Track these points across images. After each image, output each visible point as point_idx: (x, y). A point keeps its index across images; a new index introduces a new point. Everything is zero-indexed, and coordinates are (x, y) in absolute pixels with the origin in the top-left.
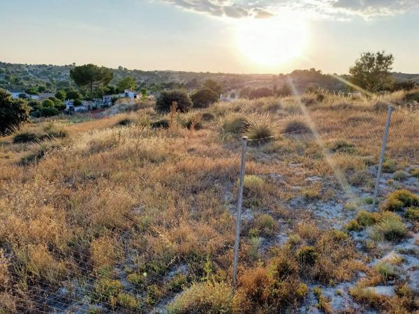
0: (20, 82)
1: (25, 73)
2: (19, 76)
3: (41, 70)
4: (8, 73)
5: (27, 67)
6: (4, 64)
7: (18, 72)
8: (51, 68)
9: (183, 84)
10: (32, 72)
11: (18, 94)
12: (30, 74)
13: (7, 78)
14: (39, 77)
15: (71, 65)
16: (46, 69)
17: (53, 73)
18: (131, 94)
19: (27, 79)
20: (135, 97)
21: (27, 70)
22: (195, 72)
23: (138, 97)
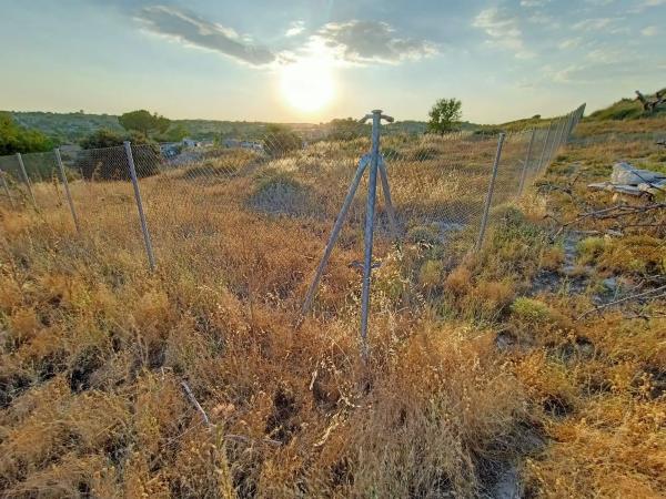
3: (37, 118)
8: (50, 116)
16: (43, 118)
18: (191, 143)
20: (196, 145)
23: (199, 145)
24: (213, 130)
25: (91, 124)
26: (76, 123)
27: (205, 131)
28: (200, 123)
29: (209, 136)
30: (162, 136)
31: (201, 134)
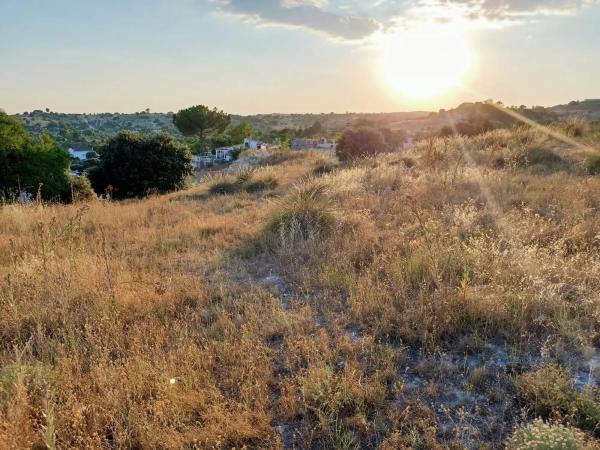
0: (80, 138)
1: (84, 126)
2: (78, 129)
3: (105, 121)
4: (62, 126)
5: (86, 117)
6: (56, 114)
7: (75, 125)
8: (117, 117)
9: (300, 130)
10: (93, 124)
11: (85, 153)
12: (91, 127)
13: (62, 133)
14: (103, 130)
15: (143, 113)
16: (111, 119)
17: (120, 124)
18: (253, 144)
19: (89, 133)
20: (259, 147)
21: (86, 121)
22: (314, 113)
23: (263, 147)
24: (291, 126)
25: (155, 125)
26: (140, 124)
27: (278, 128)
28: (275, 119)
29: (282, 134)
30: (220, 137)
31: (274, 132)
